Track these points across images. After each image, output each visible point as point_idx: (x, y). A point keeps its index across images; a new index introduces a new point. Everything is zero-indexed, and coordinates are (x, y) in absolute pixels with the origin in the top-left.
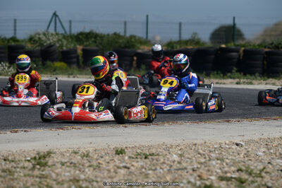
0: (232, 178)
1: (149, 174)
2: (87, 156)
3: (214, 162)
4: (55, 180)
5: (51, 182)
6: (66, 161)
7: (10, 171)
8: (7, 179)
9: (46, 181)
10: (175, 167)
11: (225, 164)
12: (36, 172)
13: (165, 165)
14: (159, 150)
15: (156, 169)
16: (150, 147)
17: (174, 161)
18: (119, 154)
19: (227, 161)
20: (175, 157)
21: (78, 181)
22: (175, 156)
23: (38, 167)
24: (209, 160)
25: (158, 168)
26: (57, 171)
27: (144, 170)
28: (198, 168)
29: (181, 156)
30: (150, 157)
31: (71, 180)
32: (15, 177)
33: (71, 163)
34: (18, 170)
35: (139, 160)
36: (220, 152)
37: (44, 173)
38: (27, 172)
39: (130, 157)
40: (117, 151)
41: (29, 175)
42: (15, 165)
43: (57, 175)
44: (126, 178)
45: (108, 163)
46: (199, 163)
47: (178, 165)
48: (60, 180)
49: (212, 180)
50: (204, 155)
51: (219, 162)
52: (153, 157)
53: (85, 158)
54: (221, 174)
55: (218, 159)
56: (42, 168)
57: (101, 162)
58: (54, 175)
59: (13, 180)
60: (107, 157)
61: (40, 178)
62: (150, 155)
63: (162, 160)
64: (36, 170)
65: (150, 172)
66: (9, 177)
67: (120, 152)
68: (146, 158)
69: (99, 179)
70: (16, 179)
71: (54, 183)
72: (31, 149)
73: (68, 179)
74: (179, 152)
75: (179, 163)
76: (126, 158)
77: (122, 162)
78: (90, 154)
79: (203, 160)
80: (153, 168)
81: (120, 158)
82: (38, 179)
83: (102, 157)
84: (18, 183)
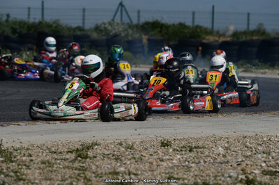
0: (276, 172)
1: (191, 167)
2: (131, 148)
3: (259, 156)
4: (94, 173)
5: (90, 174)
6: (109, 153)
7: (49, 163)
8: (45, 171)
9: (84, 173)
10: (219, 160)
11: (271, 158)
12: (76, 165)
13: (209, 159)
14: (206, 142)
15: (200, 162)
16: (198, 140)
17: (219, 155)
18: (164, 146)
19: (274, 155)
20: (221, 150)
21: (117, 173)
22: (220, 148)
23: (79, 158)
24: (255, 154)
25: (202, 161)
26: (97, 163)
27: (187, 163)
28: (242, 161)
29: (227, 149)
30: (195, 150)
31: (110, 173)
32: (54, 169)
33: (113, 156)
34: (58, 161)
35: (183, 152)
36: (268, 145)
37: (84, 165)
38: (67, 164)
39: (174, 150)
40: (162, 143)
41: (68, 167)
42: (56, 157)
43: (97, 167)
44: (167, 171)
45: (151, 155)
46: (244, 156)
47: (223, 158)
48: (100, 172)
49: (256, 174)
50: (251, 148)
51: (265, 155)
52: (198, 150)
53: (129, 150)
54: (266, 168)
55: (264, 153)
56: (83, 160)
57: (144, 154)
58: (94, 168)
59: (52, 171)
60: (152, 150)
61: (79, 170)
62: (195, 147)
63: (207, 153)
64: (77, 162)
65: (193, 165)
66: (48, 168)
67: (165, 144)
68: (190, 151)
69: (139, 172)
70: (55, 171)
71: (93, 175)
72: (77, 140)
73: (107, 172)
74: (226, 145)
75: (224, 156)
76: (171, 150)
77: (165, 155)
78: (135, 146)
79: (249, 154)
80: (197, 161)
81: (165, 150)
82: (76, 172)
83: (146, 149)
84: (56, 175)
